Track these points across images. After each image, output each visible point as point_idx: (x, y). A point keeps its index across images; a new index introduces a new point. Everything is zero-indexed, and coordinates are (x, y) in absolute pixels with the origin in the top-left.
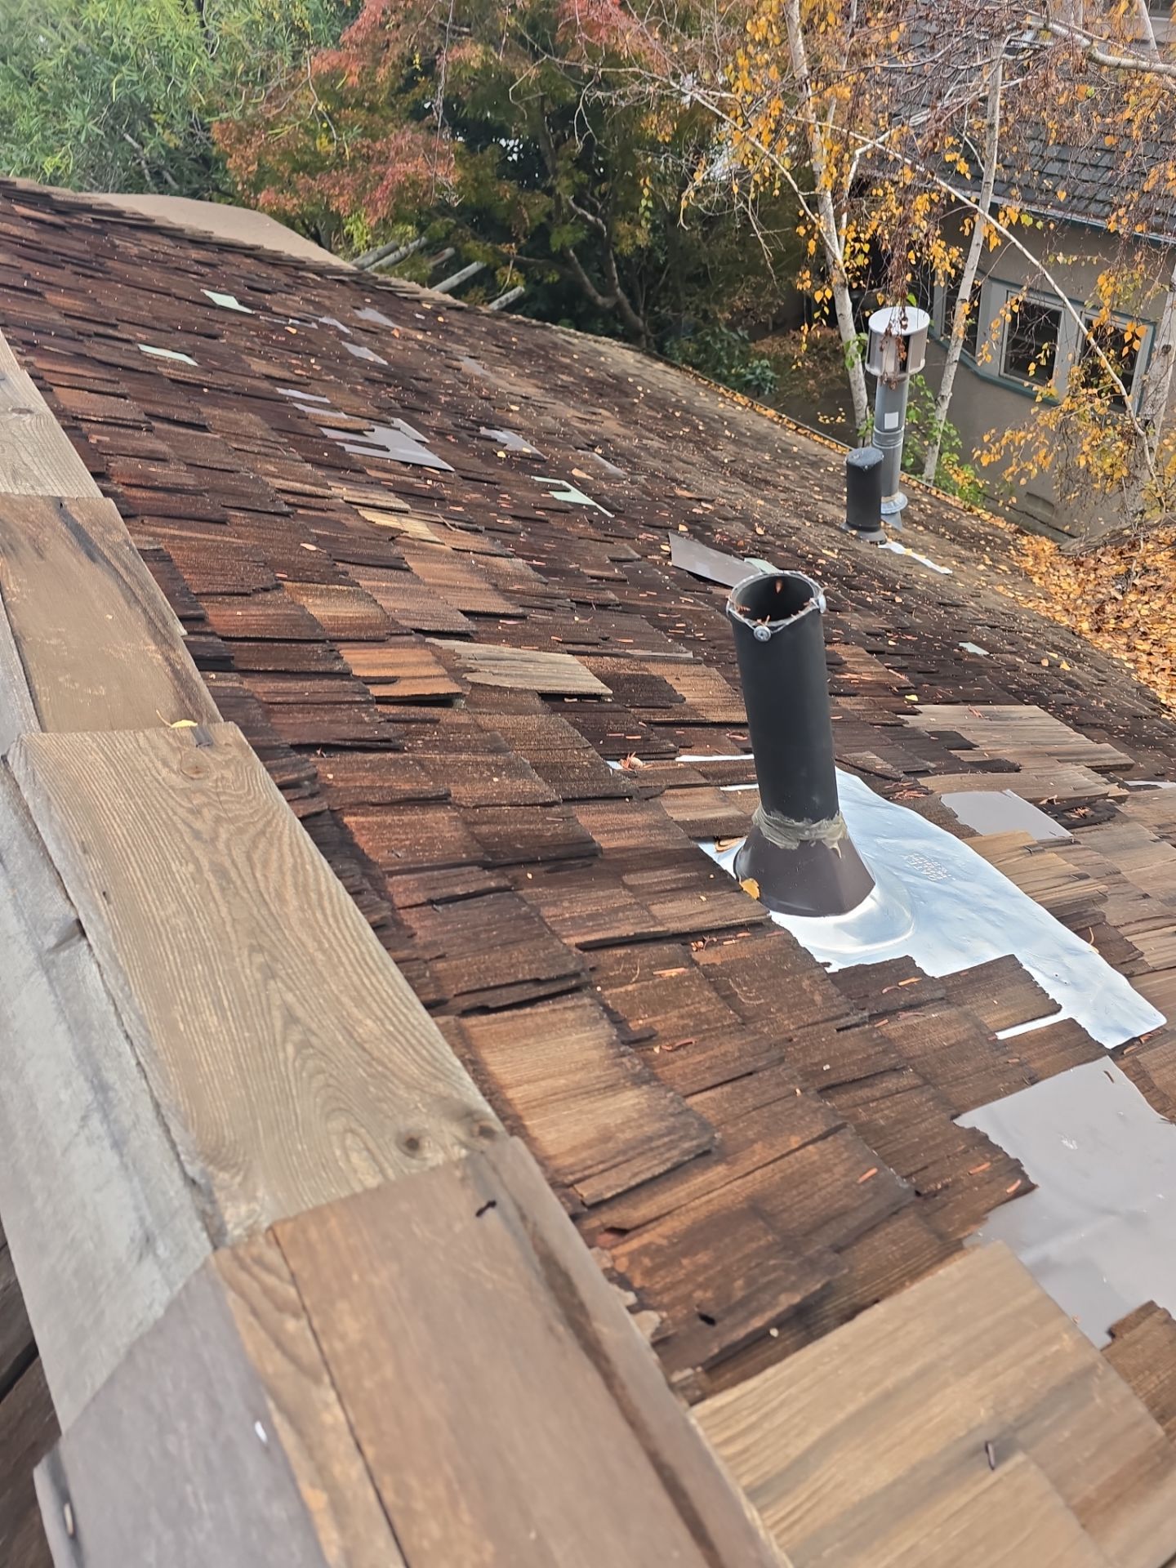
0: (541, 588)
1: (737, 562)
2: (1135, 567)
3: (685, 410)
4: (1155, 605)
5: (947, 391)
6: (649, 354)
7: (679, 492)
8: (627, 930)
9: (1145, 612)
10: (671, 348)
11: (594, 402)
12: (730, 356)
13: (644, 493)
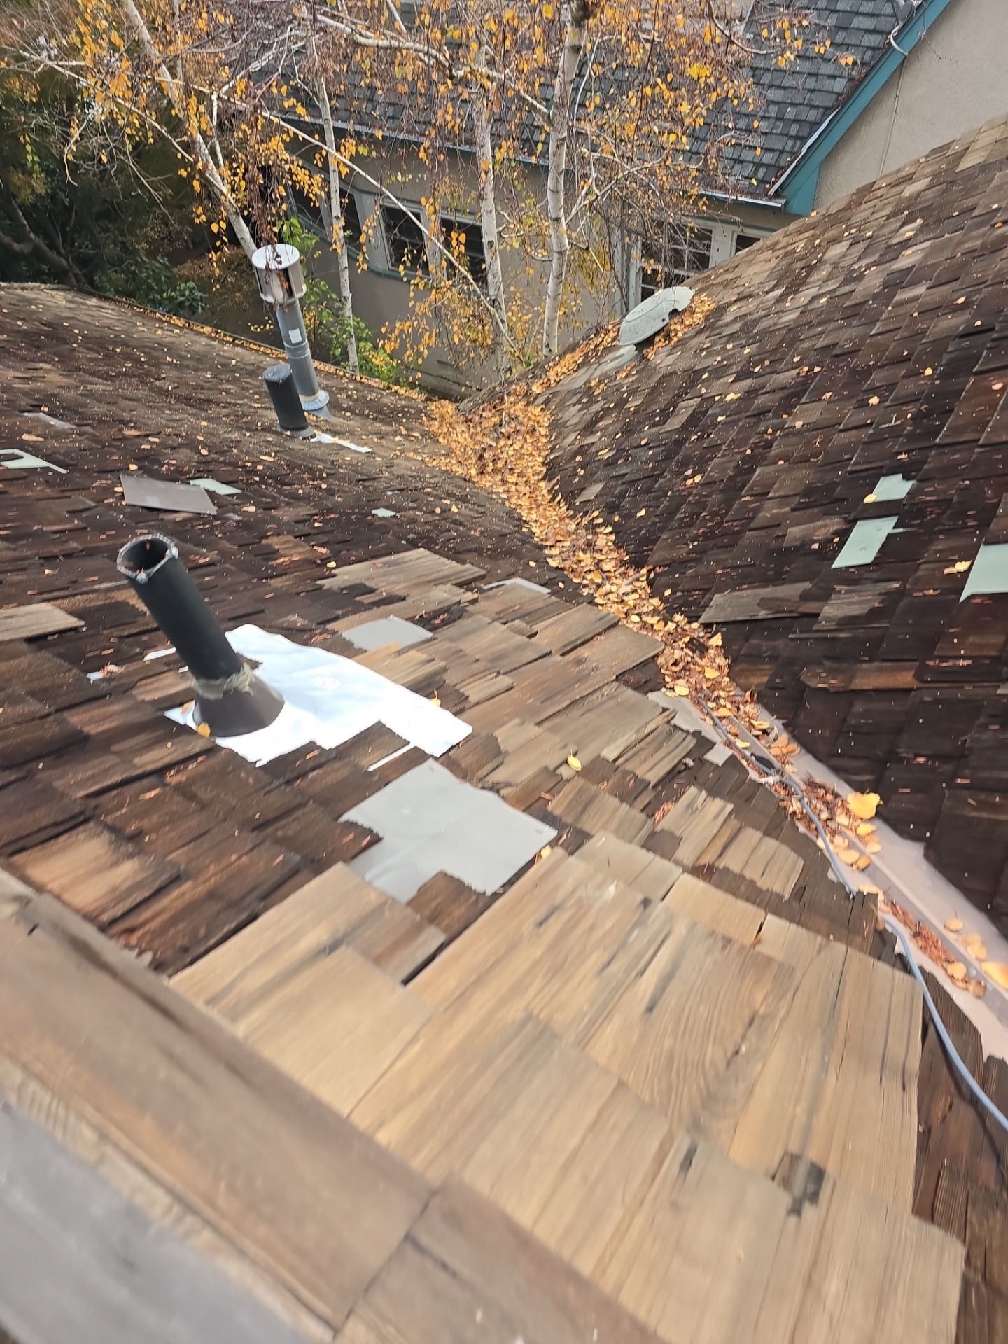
0: (10, 554)
1: (183, 487)
2: (505, 418)
3: (125, 344)
4: (517, 447)
5: (347, 293)
6: (81, 291)
7: (127, 433)
8: (117, 778)
9: (511, 453)
10: (101, 281)
11: (33, 356)
12: (158, 281)
13: (92, 441)
